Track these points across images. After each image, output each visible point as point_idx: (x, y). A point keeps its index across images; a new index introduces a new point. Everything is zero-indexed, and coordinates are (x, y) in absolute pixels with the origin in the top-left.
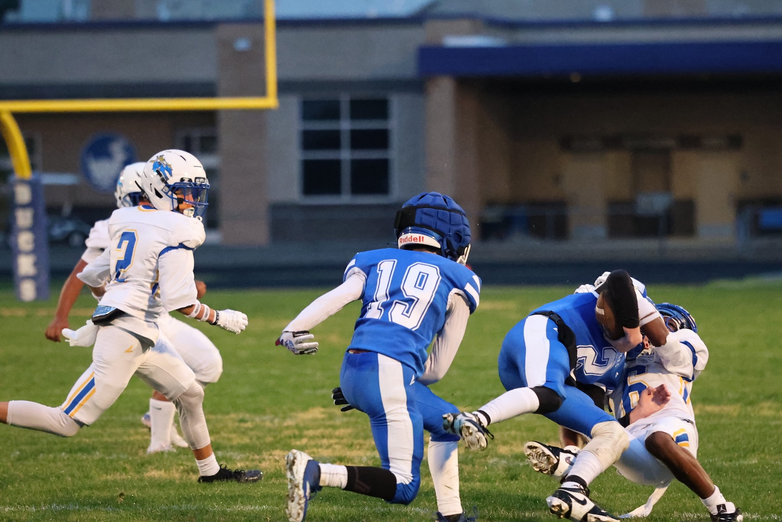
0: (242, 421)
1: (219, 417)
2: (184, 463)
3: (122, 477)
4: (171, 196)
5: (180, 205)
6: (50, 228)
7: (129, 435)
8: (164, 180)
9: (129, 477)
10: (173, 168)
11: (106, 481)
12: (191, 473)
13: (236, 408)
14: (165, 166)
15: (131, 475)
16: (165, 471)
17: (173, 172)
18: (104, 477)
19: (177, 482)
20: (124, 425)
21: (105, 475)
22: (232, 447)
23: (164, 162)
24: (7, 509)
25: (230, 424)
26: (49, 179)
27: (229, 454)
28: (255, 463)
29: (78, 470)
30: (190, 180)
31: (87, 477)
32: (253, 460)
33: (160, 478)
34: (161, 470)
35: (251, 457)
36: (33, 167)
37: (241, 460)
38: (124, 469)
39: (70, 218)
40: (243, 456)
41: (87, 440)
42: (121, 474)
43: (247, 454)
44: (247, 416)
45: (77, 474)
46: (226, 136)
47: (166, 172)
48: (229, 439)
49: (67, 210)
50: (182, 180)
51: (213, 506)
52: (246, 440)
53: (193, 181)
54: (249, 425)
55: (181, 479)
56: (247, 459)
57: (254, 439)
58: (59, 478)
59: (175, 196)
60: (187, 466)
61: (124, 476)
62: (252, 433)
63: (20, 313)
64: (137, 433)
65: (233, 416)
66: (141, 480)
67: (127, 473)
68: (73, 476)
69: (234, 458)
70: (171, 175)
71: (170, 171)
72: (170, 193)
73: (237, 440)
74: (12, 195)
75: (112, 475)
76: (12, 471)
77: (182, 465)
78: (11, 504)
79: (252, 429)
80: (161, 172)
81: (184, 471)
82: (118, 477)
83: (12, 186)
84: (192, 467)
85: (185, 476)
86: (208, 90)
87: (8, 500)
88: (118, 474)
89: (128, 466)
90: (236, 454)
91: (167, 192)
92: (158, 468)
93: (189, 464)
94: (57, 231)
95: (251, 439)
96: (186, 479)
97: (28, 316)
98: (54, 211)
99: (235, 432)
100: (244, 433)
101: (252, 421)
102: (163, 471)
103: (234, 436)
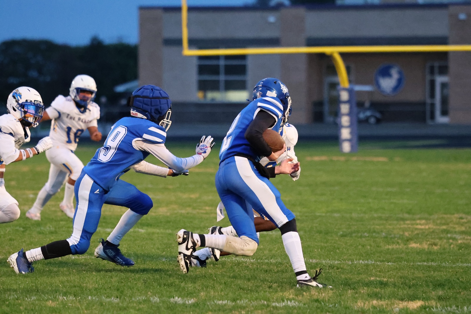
0: (461, 218)
1: (449, 216)
2: (430, 240)
3: (397, 246)
4: (20, 110)
5: (26, 115)
6: (358, 113)
7: (400, 225)
8: (17, 101)
9: (401, 247)
10: (22, 95)
11: (388, 249)
12: (434, 246)
13: (458, 211)
14: (18, 94)
15: (401, 246)
16: (420, 244)
17: (22, 97)
18: (387, 247)
19: (426, 250)
20: (398, 219)
21: (387, 246)
22: (455, 232)
23: (18, 92)
24: (336, 262)
25: (454, 220)
26: (358, 88)
27: (454, 236)
28: (468, 241)
29: (374, 242)
30: (31, 101)
31: (378, 247)
32: (467, 239)
33: (417, 248)
34: (417, 243)
35: (466, 238)
36: (350, 81)
37: (461, 239)
38: (398, 243)
39: (369, 109)
40: (461, 237)
41: (378, 227)
42: (396, 245)
43: (464, 236)
44: (464, 216)
45: (372, 244)
46: (452, 65)
47: (19, 97)
48: (454, 228)
49: (367, 104)
50: (27, 101)
51: (446, 263)
52: (463, 229)
53: (33, 102)
54: (465, 220)
55: (428, 249)
56: (464, 238)
57: (468, 228)
58: (363, 246)
59: (22, 110)
60: (432, 242)
61: (398, 246)
62: (467, 225)
63: (342, 159)
64: (405, 224)
65: (456, 215)
66: (407, 248)
67: (399, 245)
68: (371, 246)
69: (457, 238)
70: (21, 98)
71: (20, 96)
72: (20, 108)
73: (458, 229)
74: (339, 96)
75: (391, 245)
76: (339, 242)
77: (428, 241)
78: (338, 260)
79: (466, 223)
80: (16, 97)
81: (430, 244)
82: (395, 247)
83: (338, 91)
84: (434, 242)
85: (430, 247)
86: (443, 41)
87: (337, 257)
88: (395, 245)
89: (400, 241)
90: (457, 236)
91: (18, 107)
92: (415, 243)
93: (433, 241)
94: (362, 116)
95: (466, 228)
96: (431, 248)
97: (347, 161)
98: (360, 105)
99: (457, 224)
100: (462, 225)
101: (467, 218)
102: (419, 244)
103: (456, 226)
